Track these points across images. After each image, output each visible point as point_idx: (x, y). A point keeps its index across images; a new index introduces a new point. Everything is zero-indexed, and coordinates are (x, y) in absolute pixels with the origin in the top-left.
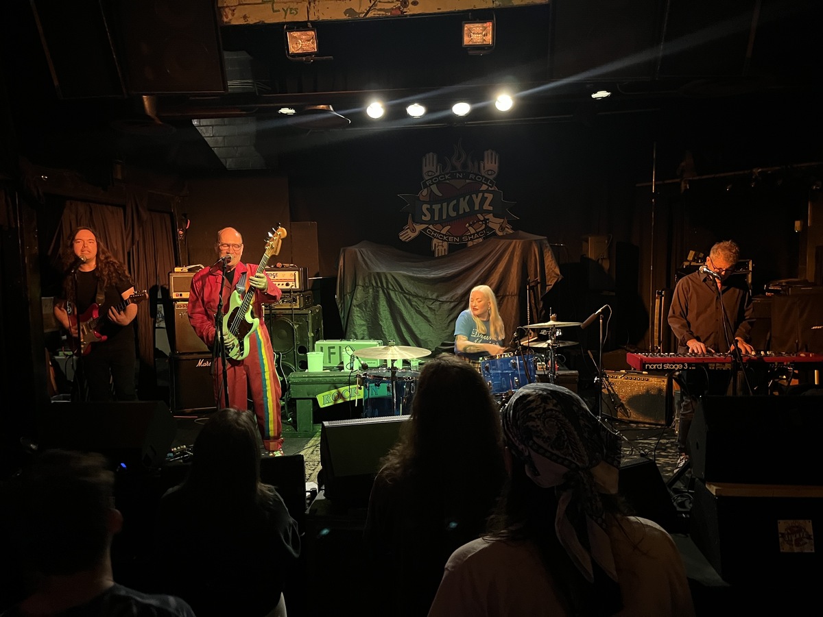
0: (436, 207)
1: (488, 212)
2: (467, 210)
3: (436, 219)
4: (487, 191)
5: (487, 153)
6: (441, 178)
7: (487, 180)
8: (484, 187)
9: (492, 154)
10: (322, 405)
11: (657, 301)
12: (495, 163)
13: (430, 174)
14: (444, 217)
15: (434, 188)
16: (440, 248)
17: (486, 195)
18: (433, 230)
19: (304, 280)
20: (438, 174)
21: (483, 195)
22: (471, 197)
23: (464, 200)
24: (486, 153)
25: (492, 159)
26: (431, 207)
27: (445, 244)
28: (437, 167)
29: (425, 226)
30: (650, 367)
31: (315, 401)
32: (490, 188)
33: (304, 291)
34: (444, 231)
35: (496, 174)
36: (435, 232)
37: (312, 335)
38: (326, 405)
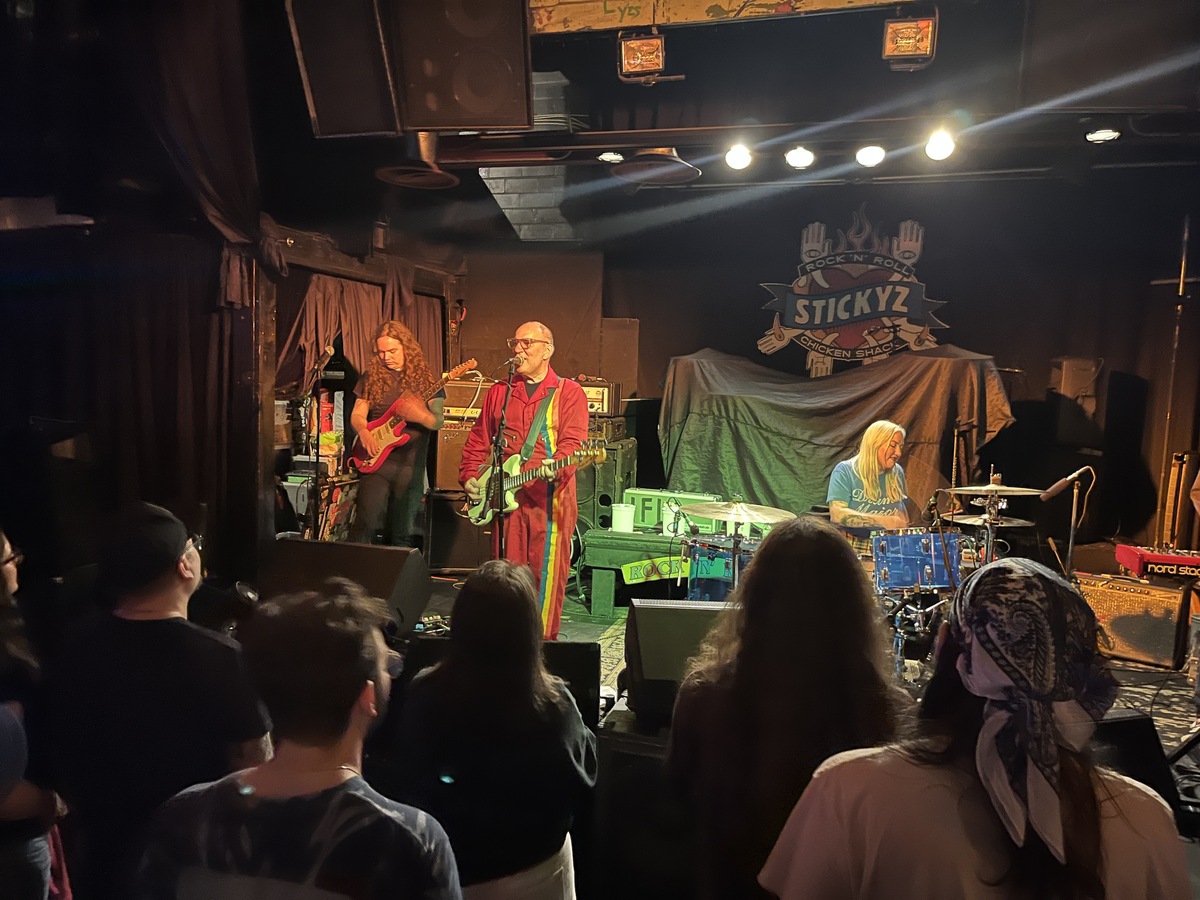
0: (819, 304)
1: (900, 315)
2: (867, 310)
3: (817, 321)
4: (901, 283)
5: (906, 227)
6: (830, 261)
7: (901, 265)
8: (896, 277)
9: (912, 227)
10: (628, 581)
11: (1174, 471)
12: (917, 241)
13: (813, 253)
14: (830, 319)
15: (817, 275)
16: (819, 365)
17: (898, 289)
18: (810, 339)
19: (615, 400)
20: (825, 254)
21: (894, 289)
22: (874, 293)
23: (863, 295)
24: (903, 225)
25: (912, 233)
26: (811, 303)
27: (829, 361)
28: (824, 245)
29: (801, 331)
30: (1156, 570)
31: (619, 574)
32: (905, 279)
33: (614, 417)
34: (828, 340)
35: (917, 256)
36: (814, 342)
37: (621, 480)
38: (635, 582)
